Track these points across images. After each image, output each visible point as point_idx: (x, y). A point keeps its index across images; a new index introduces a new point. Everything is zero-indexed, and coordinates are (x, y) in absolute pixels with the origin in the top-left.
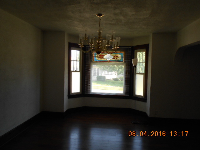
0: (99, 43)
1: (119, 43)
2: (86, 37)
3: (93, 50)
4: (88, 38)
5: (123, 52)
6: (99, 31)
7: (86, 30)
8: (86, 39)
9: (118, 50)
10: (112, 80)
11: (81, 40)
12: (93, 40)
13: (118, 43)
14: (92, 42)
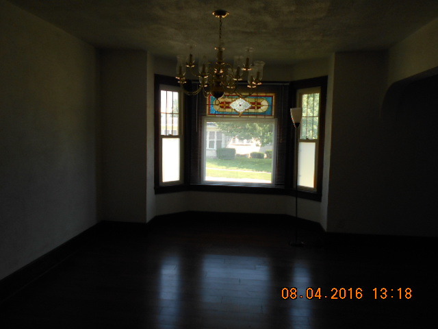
0: (218, 75)
1: (261, 74)
2: (191, 61)
3: (207, 89)
4: (196, 64)
5: (271, 95)
6: (220, 49)
7: (191, 47)
8: (190, 65)
9: (259, 89)
10: (249, 156)
11: (180, 68)
12: (207, 68)
13: (258, 73)
14: (204, 71)
